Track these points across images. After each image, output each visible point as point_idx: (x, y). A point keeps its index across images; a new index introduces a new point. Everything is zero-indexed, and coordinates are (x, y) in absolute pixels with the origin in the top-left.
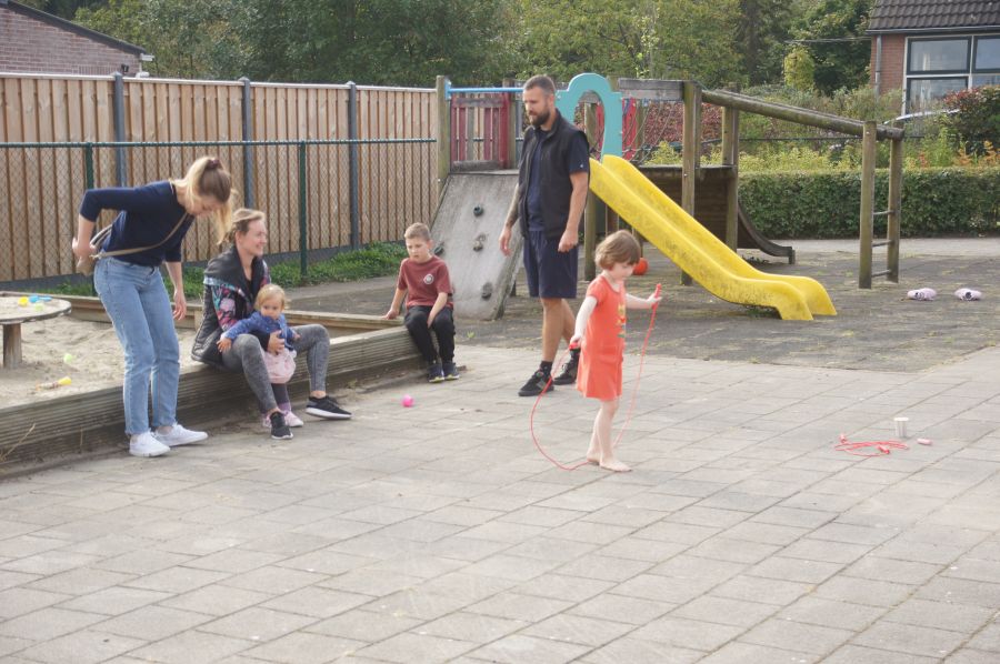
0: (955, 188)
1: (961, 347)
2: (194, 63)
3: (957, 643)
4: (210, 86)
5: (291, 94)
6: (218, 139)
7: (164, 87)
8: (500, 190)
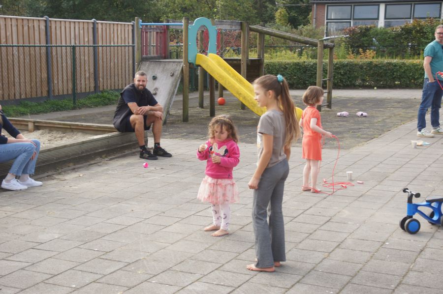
0: (350, 69)
1: (364, 138)
2: (20, 9)
3: (398, 281)
4: (31, 19)
5: (67, 24)
6: (35, 44)
7: (9, 20)
8: (164, 68)
